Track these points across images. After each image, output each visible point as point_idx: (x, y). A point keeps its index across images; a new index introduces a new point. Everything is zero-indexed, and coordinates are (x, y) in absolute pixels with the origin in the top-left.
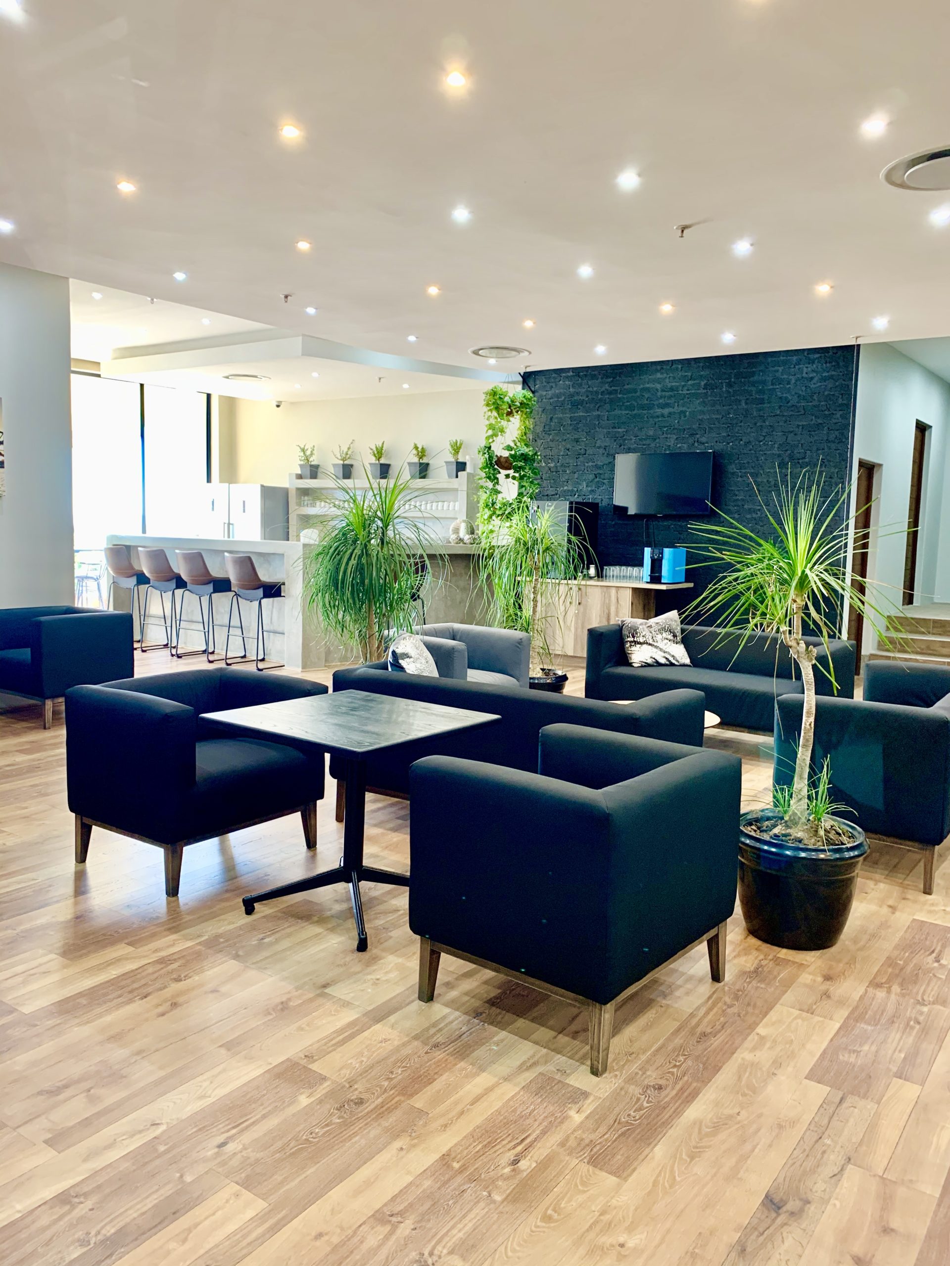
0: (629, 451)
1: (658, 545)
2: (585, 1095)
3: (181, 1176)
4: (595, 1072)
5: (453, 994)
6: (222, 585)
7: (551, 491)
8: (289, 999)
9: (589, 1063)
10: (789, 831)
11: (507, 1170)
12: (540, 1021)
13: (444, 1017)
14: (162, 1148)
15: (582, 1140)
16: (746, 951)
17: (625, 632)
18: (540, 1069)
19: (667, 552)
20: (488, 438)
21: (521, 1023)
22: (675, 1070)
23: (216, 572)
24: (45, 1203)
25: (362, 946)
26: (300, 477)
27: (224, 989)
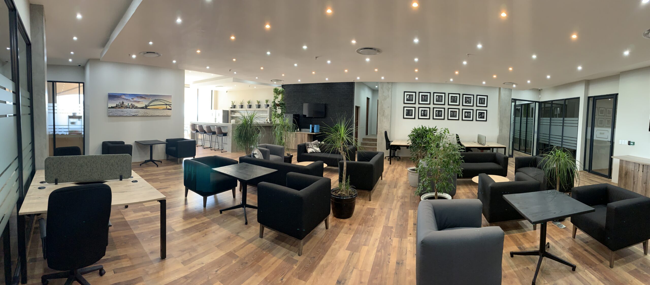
0: (306, 103)
1: (313, 124)
2: (297, 261)
3: (208, 277)
4: (299, 255)
5: (267, 236)
6: (214, 133)
7: (289, 111)
8: (230, 236)
9: (298, 253)
10: (342, 193)
11: (280, 282)
12: (287, 243)
13: (265, 242)
14: (204, 270)
15: (297, 273)
16: (333, 221)
17: (306, 145)
18: (287, 255)
19: (315, 126)
20: (274, 99)
21: (283, 243)
22: (317, 252)
23: (213, 130)
24: (182, 277)
25: (246, 223)
26: (231, 108)
27: (216, 232)
